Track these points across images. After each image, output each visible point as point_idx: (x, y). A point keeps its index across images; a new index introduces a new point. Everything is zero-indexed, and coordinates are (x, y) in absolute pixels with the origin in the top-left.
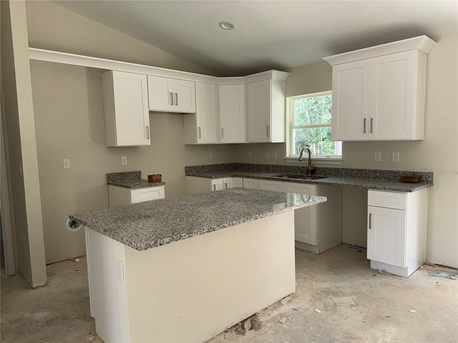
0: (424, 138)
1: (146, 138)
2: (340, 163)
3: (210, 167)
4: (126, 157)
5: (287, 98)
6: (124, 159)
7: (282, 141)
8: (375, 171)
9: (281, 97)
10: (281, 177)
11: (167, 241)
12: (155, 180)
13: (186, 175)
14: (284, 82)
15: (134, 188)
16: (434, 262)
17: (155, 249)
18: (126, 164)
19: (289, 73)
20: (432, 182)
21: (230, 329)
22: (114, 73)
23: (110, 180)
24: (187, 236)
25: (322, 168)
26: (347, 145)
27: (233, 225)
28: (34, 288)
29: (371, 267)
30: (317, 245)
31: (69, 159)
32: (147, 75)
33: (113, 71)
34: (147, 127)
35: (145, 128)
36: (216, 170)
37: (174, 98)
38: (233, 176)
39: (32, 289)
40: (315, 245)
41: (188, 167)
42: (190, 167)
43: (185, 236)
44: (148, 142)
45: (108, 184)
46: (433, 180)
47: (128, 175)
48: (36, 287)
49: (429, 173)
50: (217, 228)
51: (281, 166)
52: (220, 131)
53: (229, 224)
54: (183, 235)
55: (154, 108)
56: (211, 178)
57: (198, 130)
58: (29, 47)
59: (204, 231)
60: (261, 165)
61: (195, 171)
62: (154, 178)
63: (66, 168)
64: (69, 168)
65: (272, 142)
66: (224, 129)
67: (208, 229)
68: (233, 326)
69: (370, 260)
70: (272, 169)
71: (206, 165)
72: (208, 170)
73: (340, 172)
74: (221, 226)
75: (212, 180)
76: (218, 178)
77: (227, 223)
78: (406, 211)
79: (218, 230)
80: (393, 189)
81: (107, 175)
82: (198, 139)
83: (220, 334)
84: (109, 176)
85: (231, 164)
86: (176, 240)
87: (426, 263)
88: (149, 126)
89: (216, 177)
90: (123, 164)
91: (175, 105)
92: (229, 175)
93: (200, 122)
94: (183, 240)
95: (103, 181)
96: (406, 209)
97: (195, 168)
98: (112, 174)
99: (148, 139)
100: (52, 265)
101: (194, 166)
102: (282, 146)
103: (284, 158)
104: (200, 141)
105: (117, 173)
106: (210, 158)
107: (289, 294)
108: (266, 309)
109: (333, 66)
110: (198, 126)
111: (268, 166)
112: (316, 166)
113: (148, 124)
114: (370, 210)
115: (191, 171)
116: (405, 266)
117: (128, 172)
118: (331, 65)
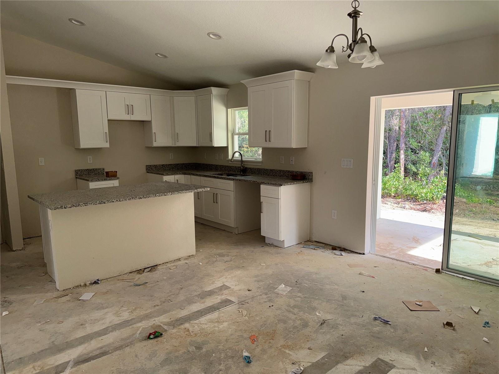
0: (308, 146)
1: (105, 142)
2: (260, 164)
3: (170, 166)
4: (91, 157)
5: (228, 109)
6: (90, 159)
7: (226, 145)
8: (280, 171)
9: (223, 109)
10: (222, 175)
11: (70, 206)
12: (111, 175)
13: (147, 172)
14: (226, 96)
15: (92, 181)
16: (314, 239)
17: (61, 210)
18: (91, 162)
19: (229, 89)
20: (312, 179)
21: (134, 271)
22: (78, 92)
23: (77, 175)
24: (83, 205)
25: (250, 168)
26: (265, 150)
27: (120, 201)
28: (14, 251)
29: (266, 242)
30: (235, 227)
31: (43, 158)
32: (106, 91)
33: (76, 90)
34: (106, 133)
35: (104, 134)
36: (176, 168)
37: (130, 109)
38: (185, 174)
39: (13, 251)
40: (233, 227)
41: (148, 165)
42: (151, 166)
43: (82, 204)
44: (107, 145)
45: (76, 178)
46: (312, 178)
47: (93, 171)
48: (16, 250)
49: (310, 172)
50: (107, 202)
51: (225, 166)
52: (176, 136)
53: (117, 200)
54: (81, 204)
55: (111, 117)
56: (163, 175)
57: (153, 134)
58: (6, 75)
59: (97, 203)
60: (212, 165)
61: (155, 169)
62: (110, 174)
63: (42, 165)
64: (44, 165)
65: (215, 146)
66: (179, 134)
67: (100, 202)
68: (138, 270)
69: (265, 237)
70: (219, 168)
71: (166, 165)
72: (168, 169)
73: (260, 171)
74: (110, 201)
75: (164, 177)
76: (169, 175)
77: (115, 200)
78: (280, 200)
79: (108, 204)
80: (272, 184)
81: (76, 171)
82: (154, 142)
83: (126, 274)
84: (76, 172)
85: (192, 163)
86: (76, 207)
87: (310, 241)
88: (107, 132)
89: (167, 175)
90: (89, 162)
91: (131, 115)
92: (181, 173)
93: (155, 128)
94: (81, 207)
95: (72, 175)
96: (280, 198)
97: (155, 166)
98: (79, 170)
99: (107, 142)
100: (32, 239)
101: (154, 165)
102: (225, 149)
103: (227, 159)
104: (155, 144)
105: (84, 170)
106: (170, 158)
107: (190, 255)
108: (167, 263)
109: (248, 88)
110: (153, 132)
111: (217, 165)
112: (246, 166)
113: (107, 130)
114: (262, 199)
115: (151, 169)
116: (281, 239)
117: (93, 169)
118: (247, 87)
